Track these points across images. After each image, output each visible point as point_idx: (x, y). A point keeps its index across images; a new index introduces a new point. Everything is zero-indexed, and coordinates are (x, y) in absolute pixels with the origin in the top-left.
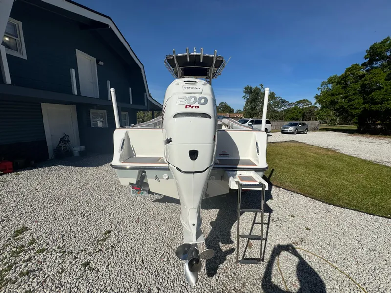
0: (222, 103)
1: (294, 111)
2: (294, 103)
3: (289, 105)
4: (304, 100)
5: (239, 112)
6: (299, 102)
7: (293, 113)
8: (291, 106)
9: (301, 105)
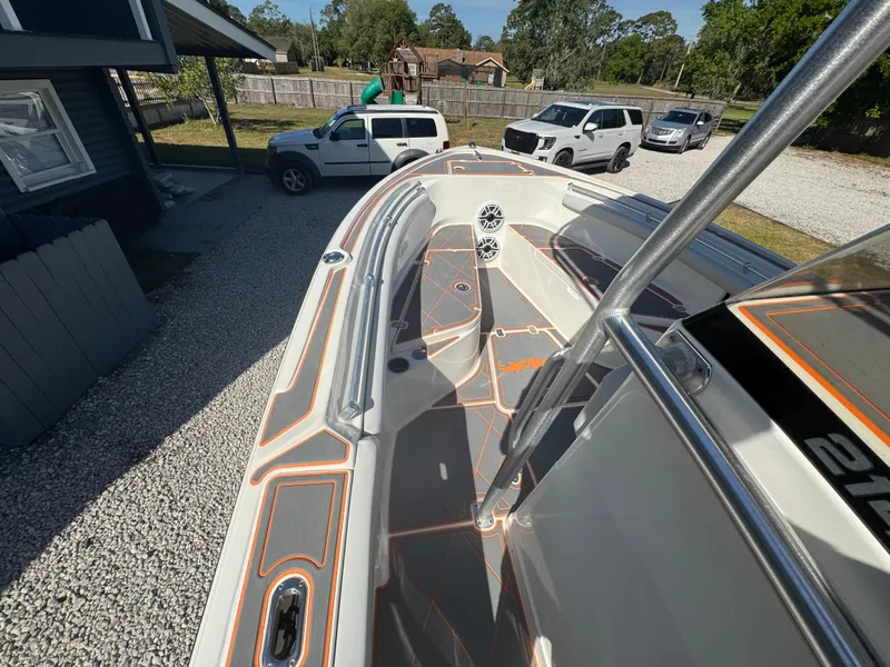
0: (437, 8)
1: (628, 49)
2: (633, 22)
3: (621, 27)
4: (661, 14)
5: (486, 45)
6: (646, 20)
7: (626, 55)
8: (625, 32)
9: (649, 30)
